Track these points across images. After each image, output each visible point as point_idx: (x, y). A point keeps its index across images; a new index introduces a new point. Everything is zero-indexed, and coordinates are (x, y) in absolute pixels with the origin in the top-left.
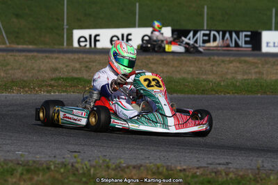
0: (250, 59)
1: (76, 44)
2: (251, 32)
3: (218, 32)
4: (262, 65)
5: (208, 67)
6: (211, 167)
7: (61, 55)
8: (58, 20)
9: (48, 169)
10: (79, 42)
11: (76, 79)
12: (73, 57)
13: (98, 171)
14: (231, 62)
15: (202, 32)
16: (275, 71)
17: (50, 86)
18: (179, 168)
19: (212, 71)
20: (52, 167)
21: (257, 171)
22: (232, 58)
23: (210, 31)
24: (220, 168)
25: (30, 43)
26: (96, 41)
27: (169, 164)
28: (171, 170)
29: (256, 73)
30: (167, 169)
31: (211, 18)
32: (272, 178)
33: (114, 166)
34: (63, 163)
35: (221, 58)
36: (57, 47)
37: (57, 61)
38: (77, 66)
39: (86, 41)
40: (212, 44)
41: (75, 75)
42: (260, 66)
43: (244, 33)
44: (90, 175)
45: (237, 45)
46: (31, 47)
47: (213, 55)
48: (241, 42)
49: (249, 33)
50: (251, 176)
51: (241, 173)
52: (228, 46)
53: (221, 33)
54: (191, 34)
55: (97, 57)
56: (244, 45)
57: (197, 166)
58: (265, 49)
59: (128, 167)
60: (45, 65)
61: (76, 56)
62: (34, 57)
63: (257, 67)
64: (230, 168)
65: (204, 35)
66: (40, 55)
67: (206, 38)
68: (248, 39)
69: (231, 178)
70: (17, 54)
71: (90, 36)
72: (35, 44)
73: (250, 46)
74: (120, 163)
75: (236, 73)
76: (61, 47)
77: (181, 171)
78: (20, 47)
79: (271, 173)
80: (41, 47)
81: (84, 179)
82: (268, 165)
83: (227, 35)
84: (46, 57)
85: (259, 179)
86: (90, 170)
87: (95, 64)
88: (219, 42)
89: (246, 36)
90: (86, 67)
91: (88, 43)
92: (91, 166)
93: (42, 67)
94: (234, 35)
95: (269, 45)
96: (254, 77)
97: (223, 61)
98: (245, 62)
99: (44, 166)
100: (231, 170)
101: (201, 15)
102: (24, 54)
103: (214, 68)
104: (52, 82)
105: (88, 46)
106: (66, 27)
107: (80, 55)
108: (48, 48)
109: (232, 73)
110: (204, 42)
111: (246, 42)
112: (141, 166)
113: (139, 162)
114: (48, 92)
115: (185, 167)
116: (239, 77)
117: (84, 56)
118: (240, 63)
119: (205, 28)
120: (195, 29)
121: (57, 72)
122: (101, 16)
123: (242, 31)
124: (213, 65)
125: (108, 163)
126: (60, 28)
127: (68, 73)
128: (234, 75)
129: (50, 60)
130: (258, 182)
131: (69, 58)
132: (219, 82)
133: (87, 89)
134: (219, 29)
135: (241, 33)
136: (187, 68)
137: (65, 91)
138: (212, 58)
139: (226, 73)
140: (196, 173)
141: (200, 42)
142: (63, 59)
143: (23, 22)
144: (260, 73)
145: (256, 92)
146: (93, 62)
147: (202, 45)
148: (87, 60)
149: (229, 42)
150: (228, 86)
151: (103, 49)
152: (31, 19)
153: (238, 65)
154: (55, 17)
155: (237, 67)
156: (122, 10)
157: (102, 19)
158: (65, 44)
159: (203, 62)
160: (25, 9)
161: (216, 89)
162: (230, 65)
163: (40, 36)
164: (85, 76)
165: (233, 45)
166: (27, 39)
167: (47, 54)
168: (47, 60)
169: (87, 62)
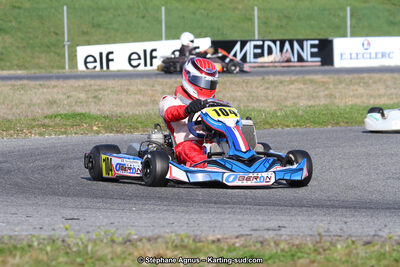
0: (318, 78)
1: (81, 67)
2: (320, 40)
3: (274, 42)
4: (334, 85)
5: (261, 92)
6: (255, 234)
7: (61, 83)
8: (57, 34)
9: (30, 246)
10: (86, 63)
11: (79, 115)
12: (76, 85)
13: (97, 248)
14: (292, 83)
15: (253, 43)
16: (352, 93)
17: (44, 126)
18: (211, 238)
19: (266, 97)
20: (36, 244)
21: (318, 239)
22: (294, 78)
23: (264, 41)
24: (269, 235)
25: (20, 67)
26: (108, 60)
27: (198, 233)
28: (201, 241)
29: (326, 96)
30: (194, 240)
31: (264, 23)
32: (339, 246)
33: (120, 239)
34: (50, 237)
35: (278, 77)
36: (55, 72)
37: (55, 90)
38: (83, 96)
39: (95, 61)
40: (266, 59)
41: (79, 110)
42: (331, 86)
43: (310, 42)
44: (87, 254)
45: (300, 59)
46: (20, 72)
47: (268, 73)
48: (306, 55)
49: (317, 42)
50: (310, 246)
51: (297, 242)
52: (289, 61)
53: (278, 43)
54: (238, 46)
55: (110, 83)
56: (310, 59)
57: (236, 234)
58: (338, 63)
59: (140, 240)
60: (38, 97)
61: (81, 83)
62: (23, 87)
63: (327, 88)
64: (281, 235)
65: (256, 47)
66: (32, 83)
67: (259, 51)
68: (315, 50)
69: (282, 250)
71: (101, 54)
72: (26, 68)
73: (319, 59)
74: (130, 234)
75: (298, 97)
76: (60, 71)
77: (213, 242)
78: (5, 73)
79: (338, 240)
80: (32, 72)
81: (79, 260)
82: (335, 228)
83: (287, 45)
84: (40, 85)
85: (321, 250)
86: (86, 246)
87: (106, 93)
88: (276, 55)
89: (312, 46)
90: (95, 97)
91: (98, 64)
92: (89, 240)
93: (36, 100)
94: (296, 45)
95: (344, 56)
96: (323, 102)
97: (281, 82)
98: (311, 81)
99: (25, 242)
100: (283, 238)
101: (251, 20)
102: (9, 82)
103: (270, 92)
104: (47, 121)
105: (98, 68)
106: (66, 43)
107: (87, 81)
108: (43, 72)
109: (294, 98)
110: (256, 56)
111: (313, 55)
112: (159, 237)
113: (157, 232)
114: (41, 134)
115: (219, 237)
116: (303, 103)
117: (92, 82)
118: (305, 83)
119: (256, 38)
120: (243, 39)
121: (55, 106)
122: (115, 26)
123: (307, 40)
124: (268, 88)
125: (113, 234)
126: (59, 45)
127: (70, 106)
128: (296, 101)
129: (45, 90)
130: (319, 253)
131: (72, 86)
132: (275, 112)
133: (95, 128)
134: (275, 38)
135: (305, 43)
136: (233, 94)
137: (65, 133)
138: (267, 77)
139: (286, 99)
140: (234, 244)
141: (250, 57)
142: (63, 87)
143: (8, 39)
144: (331, 96)
145: (325, 123)
146: (105, 90)
147: (252, 60)
148: (96, 87)
149: (290, 54)
150: (286, 116)
151: (119, 71)
152: (19, 34)
153: (302, 86)
154: (52, 30)
155: (300, 89)
156: (143, 17)
157: (117, 30)
158: (67, 67)
159: (254, 85)
160: (11, 21)
161: (270, 121)
162: (292, 86)
163: (33, 57)
164: (94, 110)
165: (296, 59)
166: (15, 62)
167: (41, 82)
168: (41, 90)
169: (95, 90)
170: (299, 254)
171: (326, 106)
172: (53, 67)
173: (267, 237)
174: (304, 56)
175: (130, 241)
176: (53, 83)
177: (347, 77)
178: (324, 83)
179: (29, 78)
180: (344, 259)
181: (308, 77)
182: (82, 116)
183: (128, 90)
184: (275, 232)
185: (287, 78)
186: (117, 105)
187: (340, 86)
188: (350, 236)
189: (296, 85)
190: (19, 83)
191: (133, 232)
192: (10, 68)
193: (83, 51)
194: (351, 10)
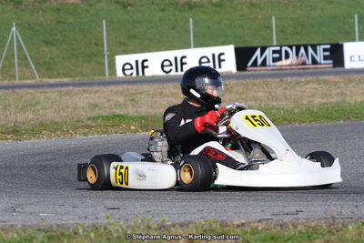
0: (331, 78)
1: (120, 73)
2: (331, 45)
3: (291, 47)
4: (345, 84)
5: (280, 92)
6: (275, 218)
7: (102, 88)
8: (97, 45)
9: (76, 233)
10: (124, 70)
11: (118, 116)
12: (116, 90)
14: (307, 83)
15: (272, 49)
16: (360, 91)
17: (87, 126)
18: (236, 223)
19: (285, 96)
20: (81, 231)
21: (331, 221)
22: (309, 78)
23: (281, 47)
24: (288, 219)
25: (66, 75)
26: (143, 67)
27: (225, 218)
28: (227, 226)
29: (338, 94)
30: (221, 225)
31: (281, 30)
32: (350, 228)
33: (156, 226)
34: (94, 225)
35: (295, 79)
36: (97, 78)
37: (97, 95)
38: (121, 99)
39: (132, 68)
40: (284, 62)
41: (118, 112)
42: (342, 85)
43: (322, 47)
45: (314, 62)
46: (65, 80)
47: (286, 75)
48: (319, 58)
49: (328, 46)
50: (325, 227)
51: (313, 224)
52: (304, 63)
53: (294, 48)
54: (258, 52)
55: (145, 87)
56: (323, 62)
57: (259, 219)
58: (348, 64)
59: (173, 226)
60: (82, 101)
61: (120, 88)
62: (68, 93)
63: (339, 87)
64: (299, 219)
65: (274, 52)
66: (76, 89)
67: (277, 55)
68: (327, 53)
69: (300, 232)
70: (48, 90)
71: (137, 62)
72: (71, 76)
73: (331, 62)
74: (164, 220)
75: (313, 95)
76: (101, 78)
77: (238, 226)
78: (52, 81)
79: (349, 222)
80: (78, 79)
82: (347, 211)
83: (302, 50)
84: (84, 91)
85: (334, 231)
87: (142, 96)
88: (292, 59)
89: (325, 50)
90: (132, 100)
91: (134, 71)
92: (128, 227)
93: (80, 104)
94: (310, 50)
95: (353, 59)
96: (335, 99)
97: (298, 83)
98: (324, 81)
99: (71, 230)
100: (300, 221)
101: (270, 28)
102: (57, 89)
103: (288, 92)
104: (90, 122)
105: (135, 75)
106: (106, 53)
107: (125, 86)
108: (85, 80)
109: (309, 97)
110: (275, 60)
111: (326, 58)
112: (190, 222)
113: (188, 218)
114: (85, 134)
115: (243, 221)
116: (317, 101)
117: (130, 87)
118: (319, 84)
119: (275, 44)
120: (262, 45)
121: (97, 109)
122: (149, 36)
123: (320, 45)
124: (286, 88)
125: (149, 221)
126: (100, 54)
127: (111, 109)
128: (311, 99)
129: (88, 95)
130: (333, 234)
131: (111, 91)
132: (292, 109)
133: (133, 128)
134: (291, 44)
135: (318, 47)
136: (255, 94)
137: (106, 132)
138: (285, 79)
139: (302, 98)
140: (257, 228)
141: (270, 61)
142: (103, 92)
143: (55, 51)
144: (342, 94)
145: (338, 118)
146: (141, 94)
147: (271, 64)
148: (134, 92)
149: (305, 58)
150: (303, 113)
151: (153, 77)
152: (64, 46)
153: (316, 85)
154: (93, 41)
155: (315, 88)
156: (174, 28)
157: (150, 40)
158: (107, 74)
159: (274, 86)
160: (56, 35)
161: (289, 118)
162: (307, 86)
163: (77, 67)
164: (131, 111)
165: (310, 62)
166: (61, 71)
167: (85, 88)
168: (84, 95)
169: (133, 94)
170: (316, 236)
171: (337, 102)
172: (94, 75)
173: (286, 220)
174: (318, 59)
175: (164, 227)
176: (95, 88)
177: (356, 77)
178: (336, 83)
179: (74, 85)
180: (355, 239)
181: (321, 78)
182: (121, 117)
183: (161, 93)
184: (293, 216)
185: (303, 79)
186: (152, 107)
187: (350, 85)
188: (361, 218)
189: (311, 85)
190: (65, 89)
191: (167, 219)
192: (58, 76)
193: (120, 60)
194: (359, 17)
